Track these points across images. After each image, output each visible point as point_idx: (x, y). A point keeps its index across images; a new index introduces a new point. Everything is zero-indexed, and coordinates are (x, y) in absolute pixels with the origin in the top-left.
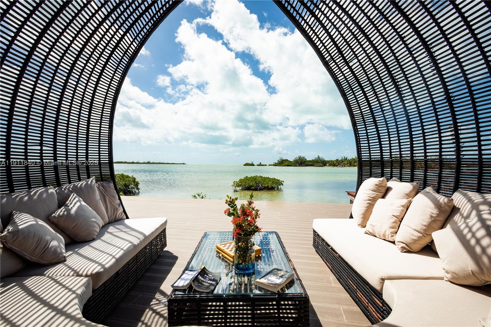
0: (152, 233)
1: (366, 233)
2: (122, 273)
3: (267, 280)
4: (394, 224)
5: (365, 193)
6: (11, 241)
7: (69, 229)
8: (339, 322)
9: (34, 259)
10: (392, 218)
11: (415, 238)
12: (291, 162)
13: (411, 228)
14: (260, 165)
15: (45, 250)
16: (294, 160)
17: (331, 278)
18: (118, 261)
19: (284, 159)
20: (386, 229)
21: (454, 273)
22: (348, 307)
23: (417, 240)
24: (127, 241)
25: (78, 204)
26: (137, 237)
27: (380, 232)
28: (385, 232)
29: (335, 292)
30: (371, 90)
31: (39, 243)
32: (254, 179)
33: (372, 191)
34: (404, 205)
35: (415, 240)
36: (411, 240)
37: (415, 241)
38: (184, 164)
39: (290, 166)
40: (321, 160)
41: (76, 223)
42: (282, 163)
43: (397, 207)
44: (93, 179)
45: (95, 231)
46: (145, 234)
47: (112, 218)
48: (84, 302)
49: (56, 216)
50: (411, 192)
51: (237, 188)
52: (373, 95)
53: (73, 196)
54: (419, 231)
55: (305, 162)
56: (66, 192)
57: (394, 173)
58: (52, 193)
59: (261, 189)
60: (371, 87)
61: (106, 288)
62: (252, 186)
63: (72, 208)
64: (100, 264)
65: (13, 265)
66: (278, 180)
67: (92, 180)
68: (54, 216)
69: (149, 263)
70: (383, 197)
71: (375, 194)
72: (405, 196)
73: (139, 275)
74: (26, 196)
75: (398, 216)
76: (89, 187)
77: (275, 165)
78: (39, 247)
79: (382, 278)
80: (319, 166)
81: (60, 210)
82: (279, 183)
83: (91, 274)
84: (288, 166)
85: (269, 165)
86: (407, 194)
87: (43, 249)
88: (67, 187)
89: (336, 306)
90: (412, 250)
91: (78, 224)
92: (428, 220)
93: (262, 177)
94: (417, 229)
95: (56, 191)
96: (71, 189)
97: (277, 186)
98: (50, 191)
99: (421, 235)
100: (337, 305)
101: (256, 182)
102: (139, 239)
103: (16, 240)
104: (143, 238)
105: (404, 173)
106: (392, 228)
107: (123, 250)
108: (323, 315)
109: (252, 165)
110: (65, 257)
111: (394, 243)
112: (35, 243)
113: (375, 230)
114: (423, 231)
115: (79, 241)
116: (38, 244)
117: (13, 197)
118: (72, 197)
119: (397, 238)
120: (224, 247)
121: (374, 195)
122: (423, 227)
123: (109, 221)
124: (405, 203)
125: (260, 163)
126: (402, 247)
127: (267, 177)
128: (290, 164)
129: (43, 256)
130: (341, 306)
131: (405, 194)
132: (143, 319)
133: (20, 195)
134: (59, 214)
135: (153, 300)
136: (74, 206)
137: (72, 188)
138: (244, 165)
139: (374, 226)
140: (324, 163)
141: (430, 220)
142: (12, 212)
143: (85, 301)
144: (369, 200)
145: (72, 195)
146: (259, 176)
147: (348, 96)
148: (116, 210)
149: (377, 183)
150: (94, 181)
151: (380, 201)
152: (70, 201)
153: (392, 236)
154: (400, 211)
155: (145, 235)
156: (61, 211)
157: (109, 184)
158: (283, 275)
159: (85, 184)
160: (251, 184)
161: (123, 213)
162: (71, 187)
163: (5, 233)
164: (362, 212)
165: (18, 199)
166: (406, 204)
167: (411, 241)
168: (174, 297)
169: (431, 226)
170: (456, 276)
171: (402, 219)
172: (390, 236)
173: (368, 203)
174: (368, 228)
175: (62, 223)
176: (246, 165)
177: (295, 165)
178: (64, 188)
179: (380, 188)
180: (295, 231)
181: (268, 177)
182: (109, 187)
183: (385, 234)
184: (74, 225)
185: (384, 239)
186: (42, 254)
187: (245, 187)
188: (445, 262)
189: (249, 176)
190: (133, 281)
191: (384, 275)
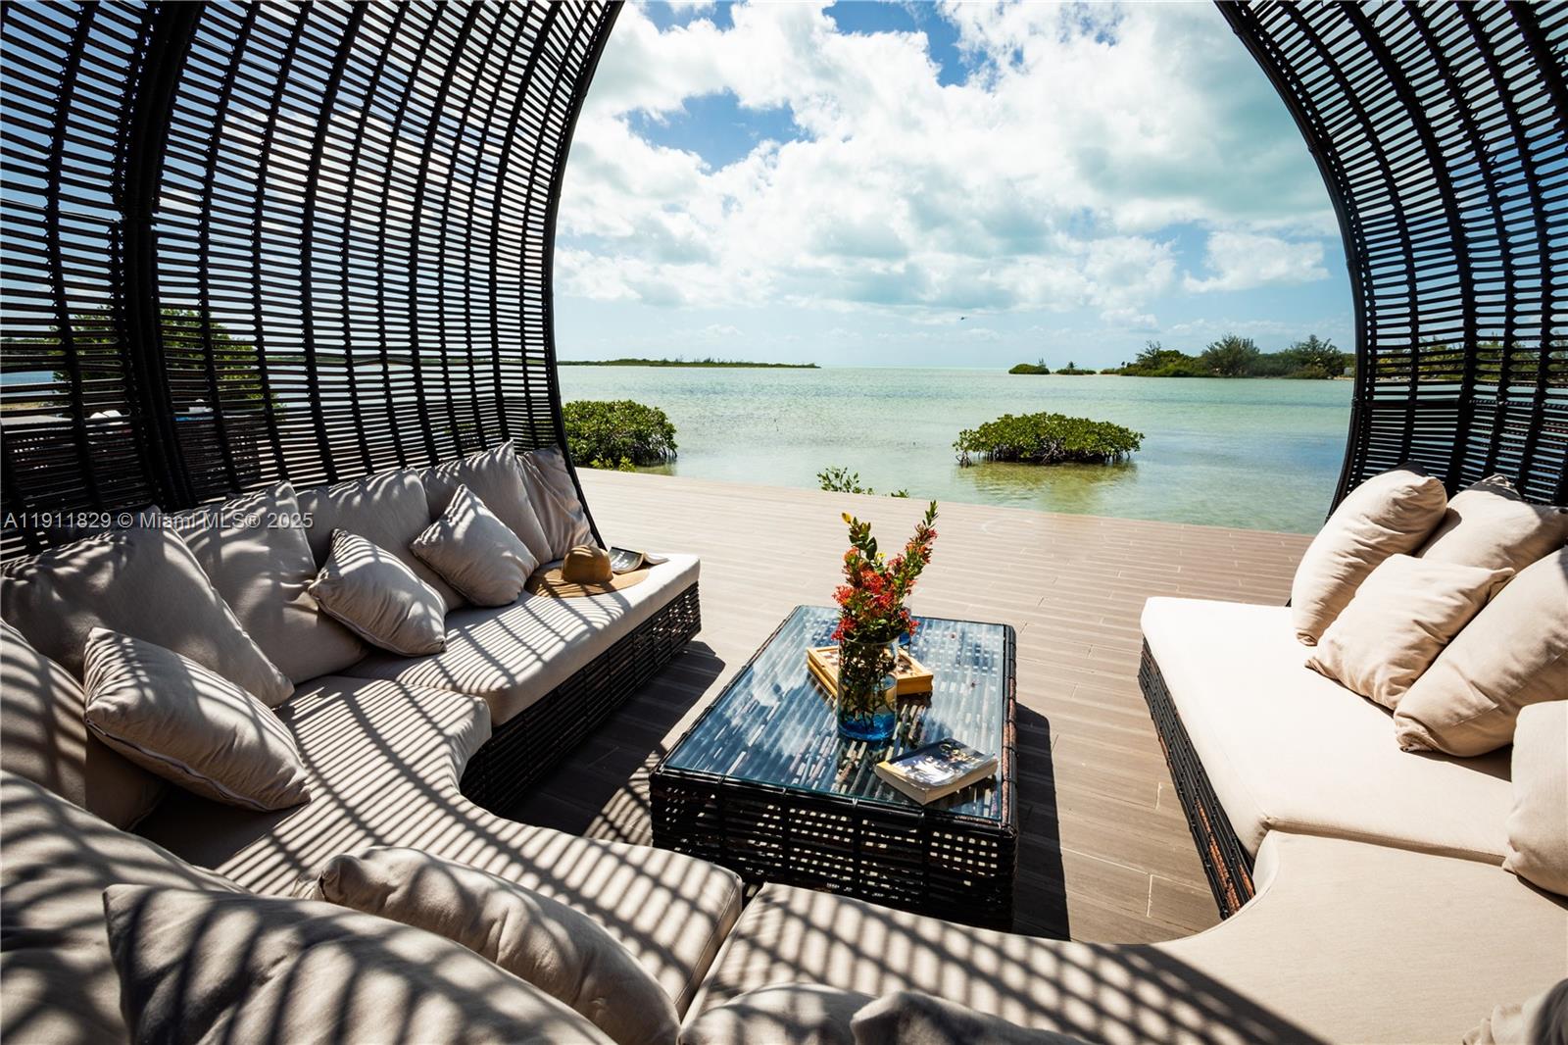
0: (651, 599)
1: (1311, 667)
2: (567, 693)
3: (910, 768)
4: (1412, 653)
5: (1347, 529)
6: (330, 601)
7: (455, 575)
8: (1124, 913)
9: (380, 641)
10: (1412, 631)
11: (1464, 711)
12: (1193, 359)
13: (1461, 674)
14: (1070, 371)
15: (400, 625)
16: (1205, 354)
17: (1160, 787)
18: (549, 667)
19: (1164, 349)
20: (1378, 666)
21: (1534, 852)
22: (1176, 878)
23: (1474, 721)
24: (581, 617)
25: (471, 514)
26: (605, 610)
27: (1356, 670)
28: (1373, 673)
29: (1153, 829)
30: (1451, 117)
31: (387, 608)
32: (1035, 423)
33: (1376, 522)
34: (1471, 590)
35: (1467, 719)
36: (1451, 718)
37: (1463, 722)
38: (812, 366)
39: (1186, 375)
40: (1320, 355)
41: (468, 563)
42: (1157, 364)
43: (1444, 595)
44: (508, 446)
45: (514, 582)
46: (627, 601)
47: (561, 549)
48: (470, 750)
49: (424, 542)
50: (1527, 540)
51: (973, 455)
52: (1460, 137)
53: (461, 491)
54: (1489, 690)
55: (1250, 359)
56: (445, 480)
57: (1505, 455)
58: (413, 485)
59: (1054, 461)
60: (1452, 101)
61: (528, 723)
62: (1022, 450)
63: (457, 523)
64: (506, 672)
65: (340, 651)
66: (1121, 431)
67: (505, 451)
68: (420, 542)
69: (646, 673)
70: (1416, 551)
71: (1384, 534)
72: (1498, 556)
73: (616, 700)
74: (357, 493)
75: (1436, 625)
76: (499, 469)
77: (1128, 371)
78: (387, 616)
79: (1267, 823)
80: (1309, 378)
81: (433, 529)
82: (1124, 440)
83: (488, 690)
84: (1177, 374)
85: (1105, 372)
86: (1507, 550)
87: (396, 621)
88: (447, 467)
89: (1138, 870)
90: (1449, 748)
91: (472, 564)
92: (1532, 659)
93: (1062, 418)
94: (1484, 683)
95: (423, 480)
96: (456, 474)
97: (1117, 451)
98: (408, 480)
99: (1495, 706)
100: (1141, 867)
101: (1038, 436)
102: (609, 614)
103: (339, 598)
104: (622, 611)
105: (1540, 461)
106: (1399, 663)
107: (564, 641)
108: (1081, 885)
109: (1042, 371)
110: (443, 643)
111: (1390, 712)
112: (378, 607)
113: (1343, 663)
114: (1501, 692)
115: (479, 604)
116: (386, 611)
117: (331, 496)
118: (459, 495)
119: (1407, 702)
120: (827, 657)
121: (1380, 539)
122: (1510, 679)
123: (554, 556)
124: (1478, 584)
125: (1072, 365)
126: (1407, 735)
127: (1081, 421)
128: (1186, 369)
129: (396, 638)
130: (1153, 871)
131: (1499, 545)
132: (606, 810)
133: (346, 490)
134: (430, 538)
135: (641, 769)
136: (461, 519)
137: (458, 472)
138: (1011, 372)
139: (1340, 648)
140: (1336, 362)
141: (1542, 660)
142: (333, 531)
143: (472, 751)
144: (1357, 554)
145: (459, 489)
146: (1050, 413)
147: (1338, 149)
148: (570, 526)
149: (1402, 497)
150: (511, 451)
151: (1398, 562)
152: (454, 506)
153: (1392, 693)
154: (1449, 611)
155: (628, 605)
156: (434, 532)
157: (552, 457)
158: (962, 762)
159: (489, 461)
160: (1022, 441)
161: (591, 536)
162: (457, 468)
163: (318, 581)
164: (1322, 593)
165: (341, 500)
166: (1480, 587)
167: (1447, 721)
168: (665, 772)
169: (1542, 682)
170: (1538, 862)
171: (1451, 638)
172: (1384, 690)
173: (1350, 565)
174: (1322, 652)
175: (437, 560)
176: (1021, 370)
177: (1205, 372)
178: (441, 470)
179: (1408, 515)
180: (1101, 624)
181: (1084, 418)
182: (553, 465)
183: (1371, 681)
184: (463, 567)
185: (1368, 695)
186: (395, 632)
187: (1000, 452)
188: (1518, 811)
189: (1017, 415)
190: (599, 715)
191: (1275, 814)
